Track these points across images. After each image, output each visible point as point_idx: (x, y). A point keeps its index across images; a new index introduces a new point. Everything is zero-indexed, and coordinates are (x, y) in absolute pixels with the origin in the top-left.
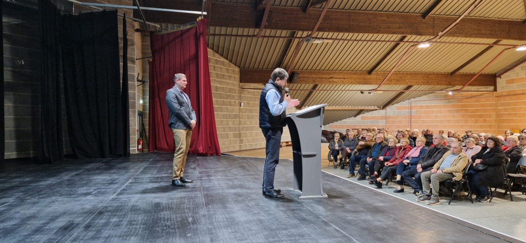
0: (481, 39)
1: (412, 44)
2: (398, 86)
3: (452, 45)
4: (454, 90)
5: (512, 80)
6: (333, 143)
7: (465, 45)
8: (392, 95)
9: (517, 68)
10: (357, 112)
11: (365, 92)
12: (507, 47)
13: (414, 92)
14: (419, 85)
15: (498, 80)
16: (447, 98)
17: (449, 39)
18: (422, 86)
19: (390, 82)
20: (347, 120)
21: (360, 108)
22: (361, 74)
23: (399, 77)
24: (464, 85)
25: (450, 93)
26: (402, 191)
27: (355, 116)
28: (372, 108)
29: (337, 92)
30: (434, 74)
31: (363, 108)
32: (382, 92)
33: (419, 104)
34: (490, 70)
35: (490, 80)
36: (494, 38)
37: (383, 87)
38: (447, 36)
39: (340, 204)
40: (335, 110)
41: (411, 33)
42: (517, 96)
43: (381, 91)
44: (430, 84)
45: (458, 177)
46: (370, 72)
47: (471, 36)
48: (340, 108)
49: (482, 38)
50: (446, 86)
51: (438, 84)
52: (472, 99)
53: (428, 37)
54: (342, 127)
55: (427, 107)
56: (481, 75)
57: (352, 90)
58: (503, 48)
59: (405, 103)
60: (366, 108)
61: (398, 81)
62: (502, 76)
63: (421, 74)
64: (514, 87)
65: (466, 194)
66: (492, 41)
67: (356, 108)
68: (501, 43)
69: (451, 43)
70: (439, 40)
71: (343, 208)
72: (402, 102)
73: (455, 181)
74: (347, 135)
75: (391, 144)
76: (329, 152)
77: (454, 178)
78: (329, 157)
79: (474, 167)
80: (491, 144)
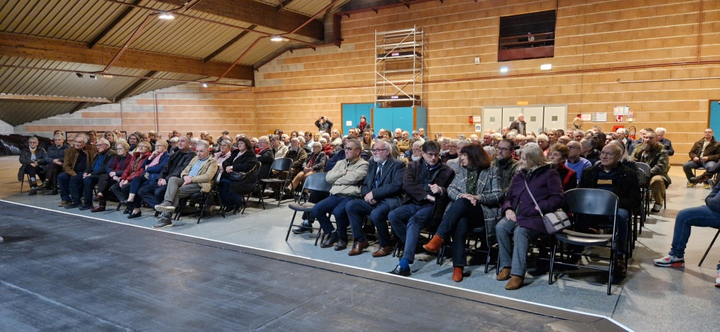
0: (235, 21)
1: (151, 12)
2: (136, 70)
3: (203, 22)
4: (209, 82)
5: (269, 74)
6: (26, 153)
7: (218, 25)
8: (128, 82)
9: (274, 62)
10: (75, 105)
11: (85, 75)
12: (262, 35)
13: (160, 80)
14: (164, 71)
15: (256, 73)
16: (201, 91)
17: (199, 14)
18: (170, 73)
19: (123, 62)
20: (57, 118)
21: (79, 99)
22: (75, 46)
23: (136, 57)
24: (220, 76)
25: (205, 86)
26: (139, 215)
27: (71, 112)
28: (100, 100)
29: (34, 71)
30: (183, 58)
31: (84, 99)
32: (111, 77)
33: (167, 97)
34: (247, 60)
35: (246, 72)
36: (249, 22)
37: (113, 70)
38: (195, 8)
39: (26, 248)
40: (34, 101)
42: (274, 93)
43: (110, 75)
44: (180, 72)
45: (206, 188)
46: (91, 44)
47: (224, 15)
48: (42, 98)
49: (235, 19)
50: (199, 76)
51: (189, 72)
52: (231, 95)
53: (172, 6)
54: (49, 128)
55: (178, 102)
56: (238, 66)
57: (62, 70)
58: (258, 35)
59: (149, 96)
60: (89, 99)
61: (135, 62)
62: (259, 69)
63: (166, 56)
64: (271, 83)
65: (218, 208)
66: (246, 25)
67: (72, 99)
68: (256, 29)
69: (202, 19)
70: (186, 13)
71: (29, 253)
72: (144, 94)
73: (203, 193)
74: (53, 141)
75: (121, 152)
76: (21, 169)
77: (203, 190)
78: (21, 178)
79: (225, 175)
80: (242, 146)
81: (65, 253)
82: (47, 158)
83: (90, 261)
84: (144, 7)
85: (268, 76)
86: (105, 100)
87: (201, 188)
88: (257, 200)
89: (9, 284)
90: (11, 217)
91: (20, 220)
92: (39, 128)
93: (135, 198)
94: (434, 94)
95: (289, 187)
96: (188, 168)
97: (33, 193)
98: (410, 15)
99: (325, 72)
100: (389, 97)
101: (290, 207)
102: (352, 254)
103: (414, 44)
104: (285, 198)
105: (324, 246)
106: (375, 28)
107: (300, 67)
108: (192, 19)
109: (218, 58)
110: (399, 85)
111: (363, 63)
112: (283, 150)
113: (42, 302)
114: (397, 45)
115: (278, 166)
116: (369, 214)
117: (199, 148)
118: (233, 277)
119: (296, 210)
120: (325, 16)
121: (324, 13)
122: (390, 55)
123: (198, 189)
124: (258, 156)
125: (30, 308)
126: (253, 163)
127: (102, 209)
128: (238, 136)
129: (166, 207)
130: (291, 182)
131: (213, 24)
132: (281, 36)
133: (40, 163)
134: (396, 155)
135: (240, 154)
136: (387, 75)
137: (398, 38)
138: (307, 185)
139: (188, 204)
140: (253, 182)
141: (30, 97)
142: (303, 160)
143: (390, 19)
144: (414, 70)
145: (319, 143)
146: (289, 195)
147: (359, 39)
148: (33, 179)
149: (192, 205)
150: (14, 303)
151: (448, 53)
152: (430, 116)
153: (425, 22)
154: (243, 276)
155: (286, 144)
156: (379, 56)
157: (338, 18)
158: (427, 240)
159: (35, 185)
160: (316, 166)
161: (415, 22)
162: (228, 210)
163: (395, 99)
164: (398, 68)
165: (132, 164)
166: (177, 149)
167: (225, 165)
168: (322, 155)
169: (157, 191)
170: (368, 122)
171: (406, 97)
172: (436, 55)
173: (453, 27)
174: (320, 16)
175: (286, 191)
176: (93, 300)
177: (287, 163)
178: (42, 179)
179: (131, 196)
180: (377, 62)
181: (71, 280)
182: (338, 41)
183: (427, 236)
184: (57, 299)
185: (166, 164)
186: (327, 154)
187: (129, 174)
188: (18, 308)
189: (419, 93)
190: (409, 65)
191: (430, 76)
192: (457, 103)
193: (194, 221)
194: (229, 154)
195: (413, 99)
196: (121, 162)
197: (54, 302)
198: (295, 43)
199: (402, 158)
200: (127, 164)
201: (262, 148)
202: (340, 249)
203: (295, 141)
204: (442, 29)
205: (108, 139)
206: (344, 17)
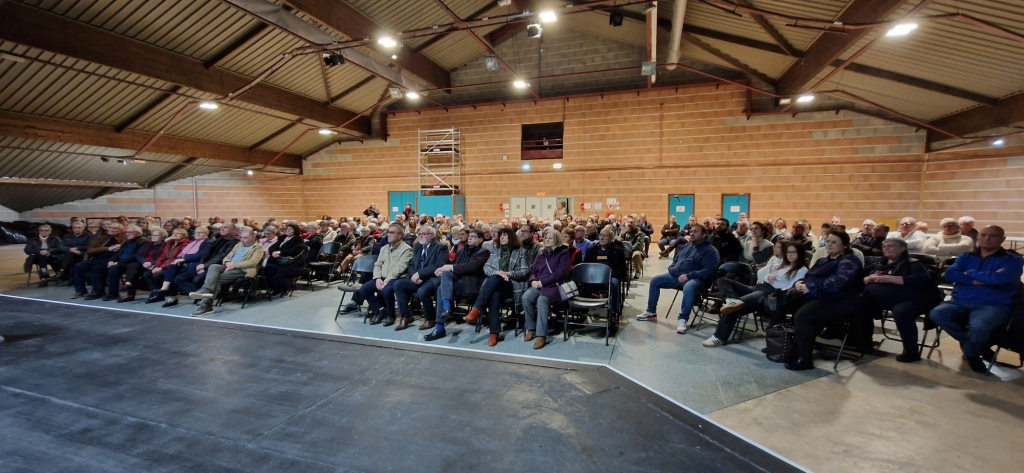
0: (282, 113)
1: (191, 100)
2: (173, 156)
3: (248, 113)
4: (255, 169)
5: (317, 163)
6: (35, 243)
7: (264, 116)
8: (163, 168)
9: (322, 152)
10: (97, 191)
11: (111, 160)
12: (310, 127)
13: (200, 167)
14: (205, 157)
15: (304, 162)
16: (246, 177)
17: (244, 104)
18: (211, 160)
19: (159, 147)
20: (76, 203)
21: (103, 184)
22: (101, 129)
23: (172, 143)
24: (266, 164)
25: (250, 173)
26: (175, 303)
27: (93, 198)
28: (129, 185)
29: (47, 153)
30: (227, 146)
31: (110, 184)
32: (144, 162)
33: (208, 184)
34: (296, 149)
35: (295, 161)
36: (297, 115)
37: (145, 155)
38: (240, 99)
39: (34, 346)
40: (46, 185)
41: (188, 85)
43: (142, 160)
44: (222, 159)
45: (251, 273)
46: (120, 128)
47: (270, 107)
48: (57, 182)
49: (283, 111)
50: (242, 164)
51: (233, 159)
52: (278, 182)
53: (214, 96)
54: (65, 215)
55: (220, 188)
56: (285, 154)
57: (82, 154)
58: (307, 127)
59: (187, 182)
60: (116, 184)
61: (173, 148)
62: (307, 158)
63: (208, 143)
64: (320, 172)
65: (264, 292)
66: (294, 117)
67: (96, 183)
68: (304, 121)
69: (247, 110)
70: (231, 103)
71: (40, 352)
72: (181, 180)
73: (249, 278)
74: (71, 228)
75: (155, 239)
76: (28, 260)
77: (248, 275)
78: (28, 268)
79: (272, 260)
80: (290, 231)
81: (83, 349)
82: (62, 247)
83: (116, 356)
84: (183, 95)
85: (317, 165)
86: (135, 185)
87: (245, 273)
88: (306, 282)
89: (12, 389)
90: (14, 314)
91: (26, 317)
92: (52, 215)
93: (171, 286)
94: (470, 186)
95: (339, 270)
96: (231, 254)
97: (43, 285)
98: (448, 118)
99: (372, 163)
100: (432, 187)
101: (339, 288)
102: (399, 329)
103: (452, 142)
104: (334, 279)
105: (374, 323)
106: (418, 127)
107: (348, 158)
108: (237, 110)
109: (264, 146)
110: (438, 177)
111: (408, 156)
112: (331, 236)
113: (55, 405)
114: (438, 142)
115: (327, 250)
116: (416, 291)
117: (244, 234)
118: (281, 361)
119: (345, 291)
120: (372, 114)
121: (371, 111)
122: (432, 150)
123: (241, 275)
124: (306, 240)
125: (40, 413)
126: (301, 248)
127: (131, 299)
128: (286, 221)
129: (204, 295)
130: (339, 264)
131: (258, 115)
132: (330, 128)
133: (52, 253)
134: (439, 238)
135: (287, 239)
136: (430, 167)
137: (439, 136)
138: (356, 267)
139: (231, 289)
140: (302, 265)
141: (41, 181)
142: (352, 244)
143: (431, 120)
144: (453, 164)
145: (367, 228)
146: (337, 277)
147: (404, 135)
148: (44, 270)
149: (236, 290)
150: (19, 409)
151: (481, 151)
152: (467, 203)
153: (461, 124)
154: (291, 359)
155: (335, 229)
156: (423, 151)
157: (384, 117)
158: (467, 312)
159: (47, 276)
160: (365, 249)
161: (453, 124)
162: (274, 294)
163: (437, 188)
164: (439, 162)
165: (166, 250)
166: (218, 236)
167: (272, 250)
168: (371, 239)
169: (196, 279)
170: (413, 209)
171: (446, 187)
172: (471, 152)
173: (485, 130)
174: (368, 113)
175: (336, 273)
176: (120, 397)
177: (335, 246)
178: (56, 269)
179: (166, 285)
180: (420, 156)
181: (94, 378)
182: (384, 136)
183: (466, 308)
184: (75, 400)
185: (207, 251)
186: (375, 237)
187: (163, 262)
188: (24, 414)
189: (458, 183)
190: (448, 159)
191: (466, 169)
192: (489, 193)
193: (237, 306)
194: (275, 240)
195: (453, 189)
196: (156, 250)
197: (71, 404)
198: (343, 136)
199: (444, 241)
200: (161, 252)
201: (310, 234)
202: (388, 325)
203: (344, 226)
204: (475, 131)
205: (141, 226)
206: (390, 116)
